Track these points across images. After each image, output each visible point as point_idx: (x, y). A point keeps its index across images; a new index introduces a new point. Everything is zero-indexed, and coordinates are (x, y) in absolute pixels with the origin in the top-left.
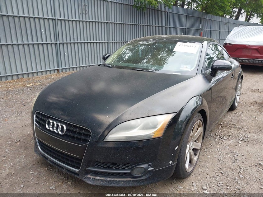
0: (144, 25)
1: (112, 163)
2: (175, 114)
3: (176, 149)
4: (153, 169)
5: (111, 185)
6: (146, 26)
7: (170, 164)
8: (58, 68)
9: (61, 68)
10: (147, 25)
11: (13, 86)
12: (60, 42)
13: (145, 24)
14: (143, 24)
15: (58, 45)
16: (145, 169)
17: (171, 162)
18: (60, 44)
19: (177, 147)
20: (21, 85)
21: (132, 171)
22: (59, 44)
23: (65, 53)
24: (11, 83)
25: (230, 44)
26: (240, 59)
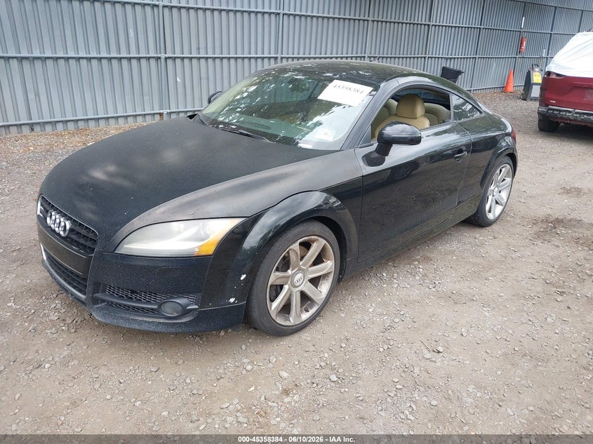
0: (368, 21)
1: (131, 290)
2: (243, 219)
3: (242, 278)
4: (197, 307)
5: (129, 326)
6: (373, 21)
7: (230, 303)
8: (161, 111)
9: (168, 111)
10: (376, 19)
11: (64, 143)
12: (167, 56)
13: (370, 19)
14: (366, 18)
15: (163, 60)
16: (184, 307)
17: (232, 300)
18: (168, 61)
19: (245, 275)
20: (79, 142)
21: (160, 306)
22: (166, 59)
23: (178, 80)
24: (62, 136)
25: (558, 75)
26: (576, 113)
